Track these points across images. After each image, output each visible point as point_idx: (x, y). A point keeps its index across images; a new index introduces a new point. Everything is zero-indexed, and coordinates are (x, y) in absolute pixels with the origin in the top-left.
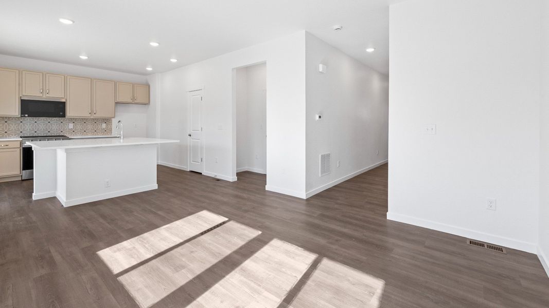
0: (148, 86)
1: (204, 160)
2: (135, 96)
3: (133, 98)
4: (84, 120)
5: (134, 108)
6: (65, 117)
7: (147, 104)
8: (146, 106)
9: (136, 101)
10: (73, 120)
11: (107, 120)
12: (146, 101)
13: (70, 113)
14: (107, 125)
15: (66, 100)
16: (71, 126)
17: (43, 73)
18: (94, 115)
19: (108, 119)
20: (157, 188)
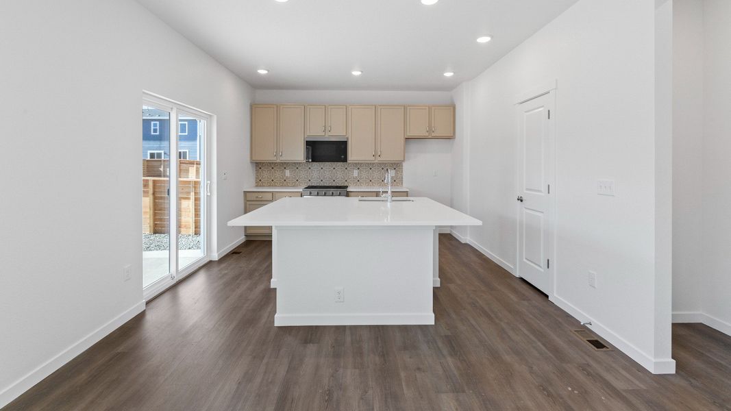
0: (452, 108)
1: (554, 264)
2: (433, 125)
3: (430, 130)
4: (370, 166)
5: (433, 145)
6: (346, 161)
7: (451, 138)
8: (451, 140)
9: (433, 135)
10: (358, 165)
11: (397, 166)
12: (449, 134)
13: (353, 155)
14: (396, 173)
15: (347, 138)
16: (356, 173)
17: (325, 106)
18: (379, 159)
19: (398, 164)
20: (433, 323)
